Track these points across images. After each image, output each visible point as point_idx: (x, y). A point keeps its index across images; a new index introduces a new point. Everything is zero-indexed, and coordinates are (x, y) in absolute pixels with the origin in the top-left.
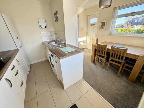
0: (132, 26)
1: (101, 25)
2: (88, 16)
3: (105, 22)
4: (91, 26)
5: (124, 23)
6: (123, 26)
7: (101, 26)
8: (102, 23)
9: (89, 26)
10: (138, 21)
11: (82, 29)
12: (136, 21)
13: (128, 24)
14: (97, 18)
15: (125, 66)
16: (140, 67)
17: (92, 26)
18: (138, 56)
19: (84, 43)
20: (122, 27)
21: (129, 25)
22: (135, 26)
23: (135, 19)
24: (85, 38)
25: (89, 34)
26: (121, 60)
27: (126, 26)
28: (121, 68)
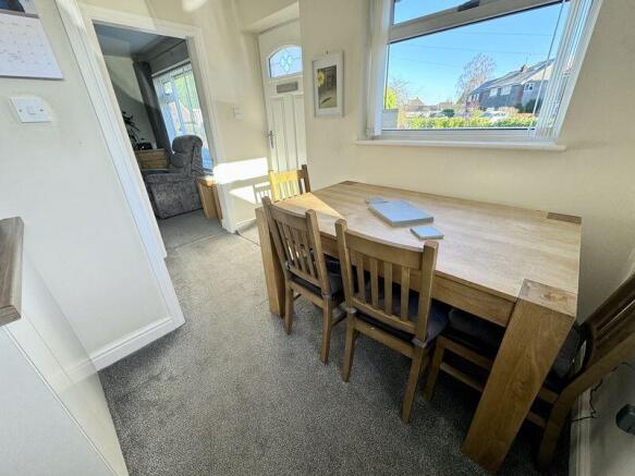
0: (482, 113)
1: (318, 84)
2: (255, 36)
3: (335, 67)
4: (279, 92)
5: (457, 99)
6: (452, 111)
7: (322, 90)
8: (323, 70)
9: (272, 94)
10: (498, 95)
11: (232, 112)
12: (494, 93)
13: (468, 104)
14: (296, 44)
15: (439, 354)
16: (528, 383)
17: (281, 95)
18: (512, 303)
19: (256, 190)
20: (450, 113)
21: (471, 109)
22: (491, 110)
23: (489, 83)
24: (264, 161)
25: (278, 138)
26: (409, 319)
27: (462, 111)
28: (415, 371)
